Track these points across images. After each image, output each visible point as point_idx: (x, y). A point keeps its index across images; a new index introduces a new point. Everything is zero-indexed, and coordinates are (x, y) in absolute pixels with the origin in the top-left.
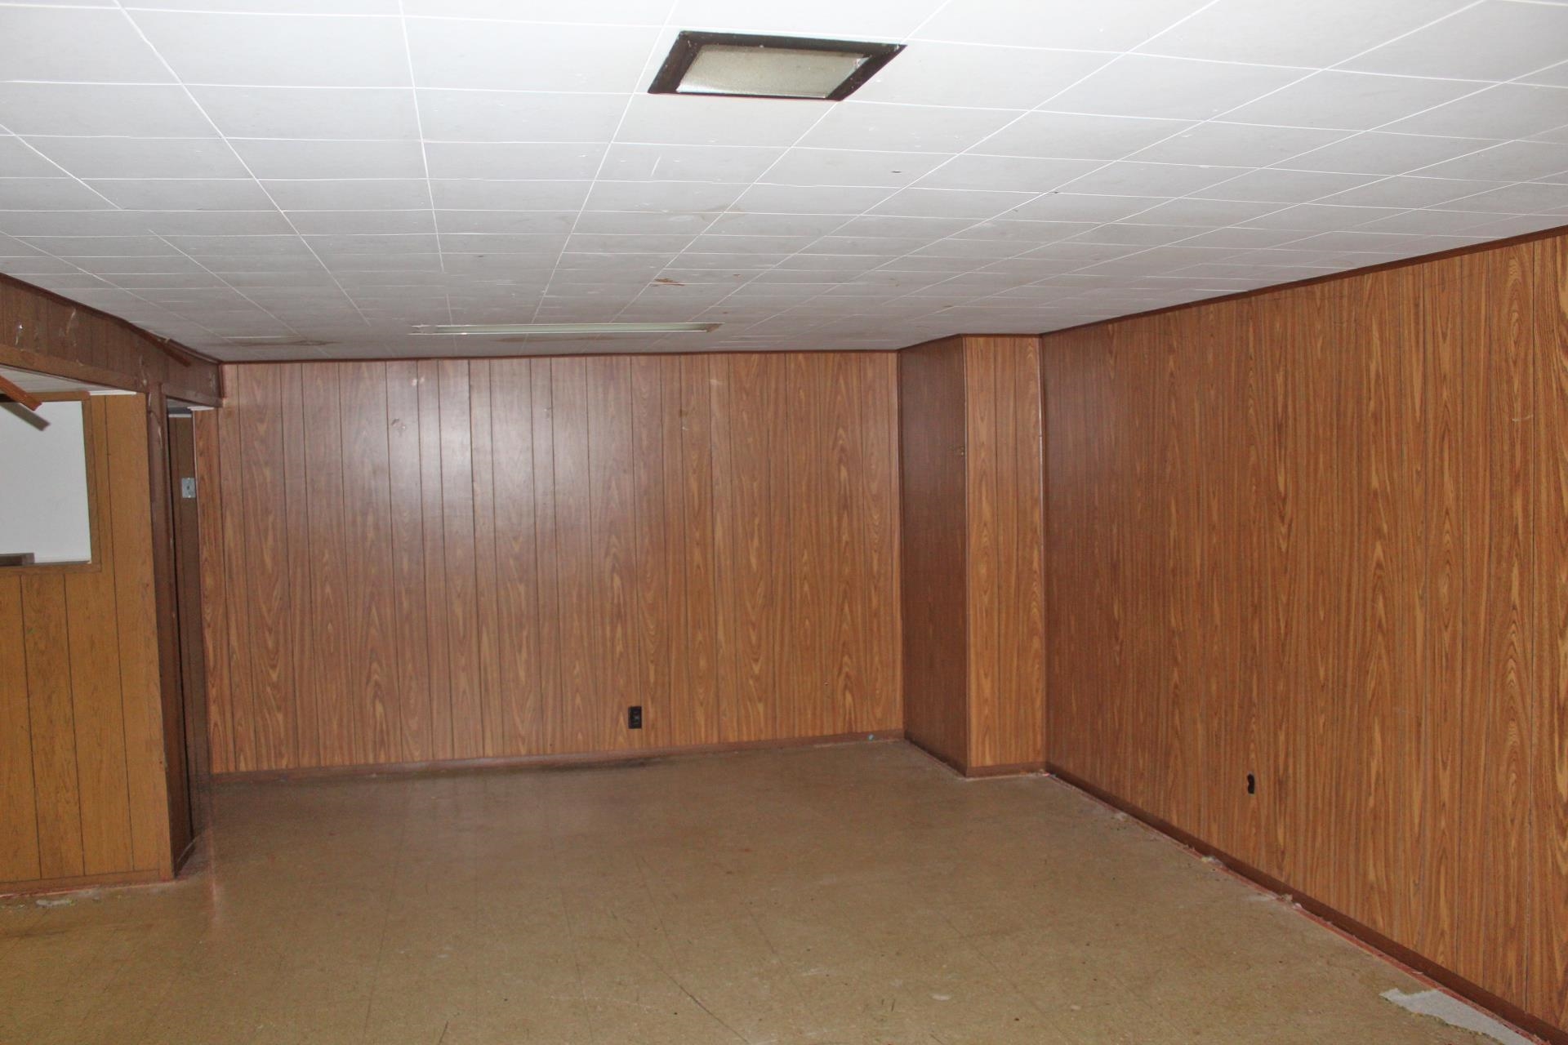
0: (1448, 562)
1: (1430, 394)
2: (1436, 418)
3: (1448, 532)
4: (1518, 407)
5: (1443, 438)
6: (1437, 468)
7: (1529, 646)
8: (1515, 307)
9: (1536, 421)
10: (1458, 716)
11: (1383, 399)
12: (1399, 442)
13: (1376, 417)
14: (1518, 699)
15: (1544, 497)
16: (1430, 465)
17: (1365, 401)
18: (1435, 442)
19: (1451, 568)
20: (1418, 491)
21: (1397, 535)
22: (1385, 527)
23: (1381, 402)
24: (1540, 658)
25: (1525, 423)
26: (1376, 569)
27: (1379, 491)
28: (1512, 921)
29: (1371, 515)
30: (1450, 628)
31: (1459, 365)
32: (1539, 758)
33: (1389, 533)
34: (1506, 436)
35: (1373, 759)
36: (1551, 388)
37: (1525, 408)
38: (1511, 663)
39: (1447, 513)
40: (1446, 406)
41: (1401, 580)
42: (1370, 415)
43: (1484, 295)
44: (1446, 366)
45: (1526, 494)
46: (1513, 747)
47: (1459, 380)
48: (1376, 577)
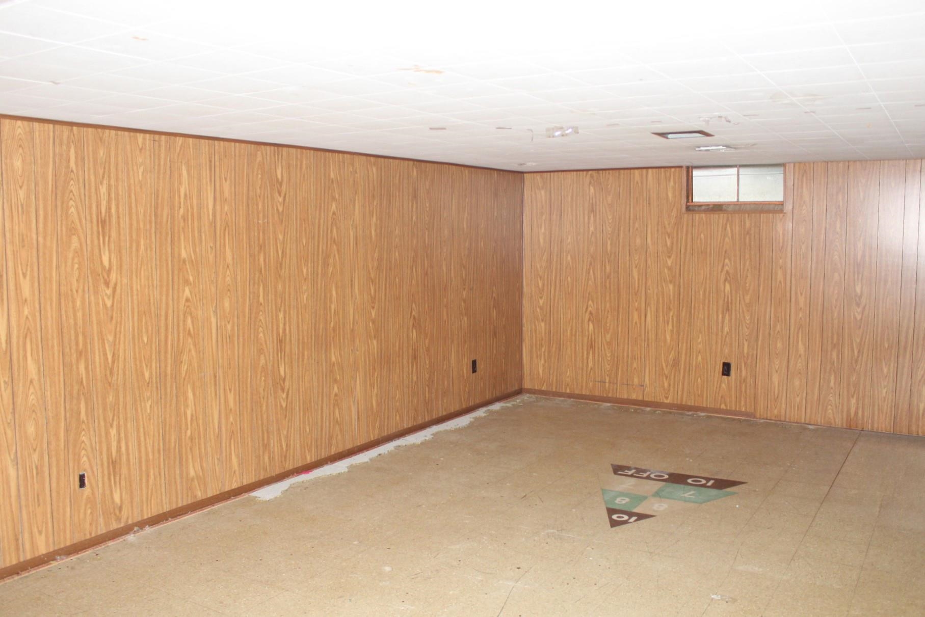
0: (229, 290)
1: (218, 208)
2: (221, 219)
3: (228, 276)
4: (261, 215)
5: (225, 230)
6: (222, 244)
7: (267, 319)
8: (260, 172)
9: (268, 223)
10: (237, 363)
11: (190, 208)
12: (200, 231)
13: (185, 219)
14: (264, 344)
15: (272, 253)
16: (218, 243)
17: (177, 209)
18: (220, 232)
19: (230, 293)
20: (211, 257)
21: (199, 282)
22: (191, 279)
23: (188, 210)
24: (272, 322)
25: (264, 223)
26: (185, 302)
27: (186, 259)
28: (266, 441)
29: (181, 274)
30: (231, 322)
31: (233, 195)
32: (273, 366)
33: (194, 282)
34: (256, 229)
35: (188, 409)
36: (274, 208)
37: (264, 216)
38: (261, 329)
39: (228, 266)
40: (227, 214)
41: (202, 305)
42: (180, 216)
43: (246, 164)
44: (227, 194)
45: (265, 254)
46: (263, 366)
47: (233, 201)
48: (186, 307)
